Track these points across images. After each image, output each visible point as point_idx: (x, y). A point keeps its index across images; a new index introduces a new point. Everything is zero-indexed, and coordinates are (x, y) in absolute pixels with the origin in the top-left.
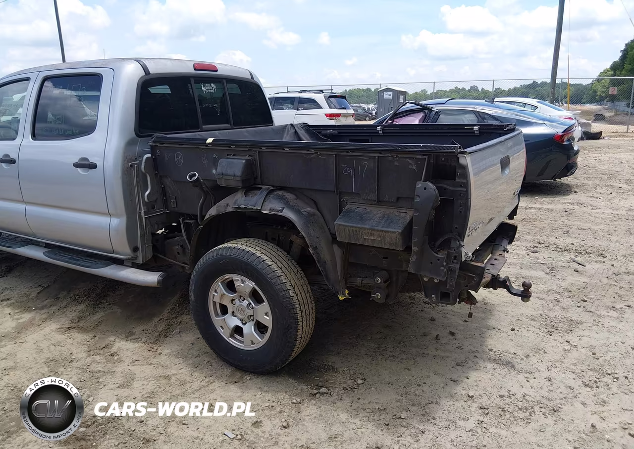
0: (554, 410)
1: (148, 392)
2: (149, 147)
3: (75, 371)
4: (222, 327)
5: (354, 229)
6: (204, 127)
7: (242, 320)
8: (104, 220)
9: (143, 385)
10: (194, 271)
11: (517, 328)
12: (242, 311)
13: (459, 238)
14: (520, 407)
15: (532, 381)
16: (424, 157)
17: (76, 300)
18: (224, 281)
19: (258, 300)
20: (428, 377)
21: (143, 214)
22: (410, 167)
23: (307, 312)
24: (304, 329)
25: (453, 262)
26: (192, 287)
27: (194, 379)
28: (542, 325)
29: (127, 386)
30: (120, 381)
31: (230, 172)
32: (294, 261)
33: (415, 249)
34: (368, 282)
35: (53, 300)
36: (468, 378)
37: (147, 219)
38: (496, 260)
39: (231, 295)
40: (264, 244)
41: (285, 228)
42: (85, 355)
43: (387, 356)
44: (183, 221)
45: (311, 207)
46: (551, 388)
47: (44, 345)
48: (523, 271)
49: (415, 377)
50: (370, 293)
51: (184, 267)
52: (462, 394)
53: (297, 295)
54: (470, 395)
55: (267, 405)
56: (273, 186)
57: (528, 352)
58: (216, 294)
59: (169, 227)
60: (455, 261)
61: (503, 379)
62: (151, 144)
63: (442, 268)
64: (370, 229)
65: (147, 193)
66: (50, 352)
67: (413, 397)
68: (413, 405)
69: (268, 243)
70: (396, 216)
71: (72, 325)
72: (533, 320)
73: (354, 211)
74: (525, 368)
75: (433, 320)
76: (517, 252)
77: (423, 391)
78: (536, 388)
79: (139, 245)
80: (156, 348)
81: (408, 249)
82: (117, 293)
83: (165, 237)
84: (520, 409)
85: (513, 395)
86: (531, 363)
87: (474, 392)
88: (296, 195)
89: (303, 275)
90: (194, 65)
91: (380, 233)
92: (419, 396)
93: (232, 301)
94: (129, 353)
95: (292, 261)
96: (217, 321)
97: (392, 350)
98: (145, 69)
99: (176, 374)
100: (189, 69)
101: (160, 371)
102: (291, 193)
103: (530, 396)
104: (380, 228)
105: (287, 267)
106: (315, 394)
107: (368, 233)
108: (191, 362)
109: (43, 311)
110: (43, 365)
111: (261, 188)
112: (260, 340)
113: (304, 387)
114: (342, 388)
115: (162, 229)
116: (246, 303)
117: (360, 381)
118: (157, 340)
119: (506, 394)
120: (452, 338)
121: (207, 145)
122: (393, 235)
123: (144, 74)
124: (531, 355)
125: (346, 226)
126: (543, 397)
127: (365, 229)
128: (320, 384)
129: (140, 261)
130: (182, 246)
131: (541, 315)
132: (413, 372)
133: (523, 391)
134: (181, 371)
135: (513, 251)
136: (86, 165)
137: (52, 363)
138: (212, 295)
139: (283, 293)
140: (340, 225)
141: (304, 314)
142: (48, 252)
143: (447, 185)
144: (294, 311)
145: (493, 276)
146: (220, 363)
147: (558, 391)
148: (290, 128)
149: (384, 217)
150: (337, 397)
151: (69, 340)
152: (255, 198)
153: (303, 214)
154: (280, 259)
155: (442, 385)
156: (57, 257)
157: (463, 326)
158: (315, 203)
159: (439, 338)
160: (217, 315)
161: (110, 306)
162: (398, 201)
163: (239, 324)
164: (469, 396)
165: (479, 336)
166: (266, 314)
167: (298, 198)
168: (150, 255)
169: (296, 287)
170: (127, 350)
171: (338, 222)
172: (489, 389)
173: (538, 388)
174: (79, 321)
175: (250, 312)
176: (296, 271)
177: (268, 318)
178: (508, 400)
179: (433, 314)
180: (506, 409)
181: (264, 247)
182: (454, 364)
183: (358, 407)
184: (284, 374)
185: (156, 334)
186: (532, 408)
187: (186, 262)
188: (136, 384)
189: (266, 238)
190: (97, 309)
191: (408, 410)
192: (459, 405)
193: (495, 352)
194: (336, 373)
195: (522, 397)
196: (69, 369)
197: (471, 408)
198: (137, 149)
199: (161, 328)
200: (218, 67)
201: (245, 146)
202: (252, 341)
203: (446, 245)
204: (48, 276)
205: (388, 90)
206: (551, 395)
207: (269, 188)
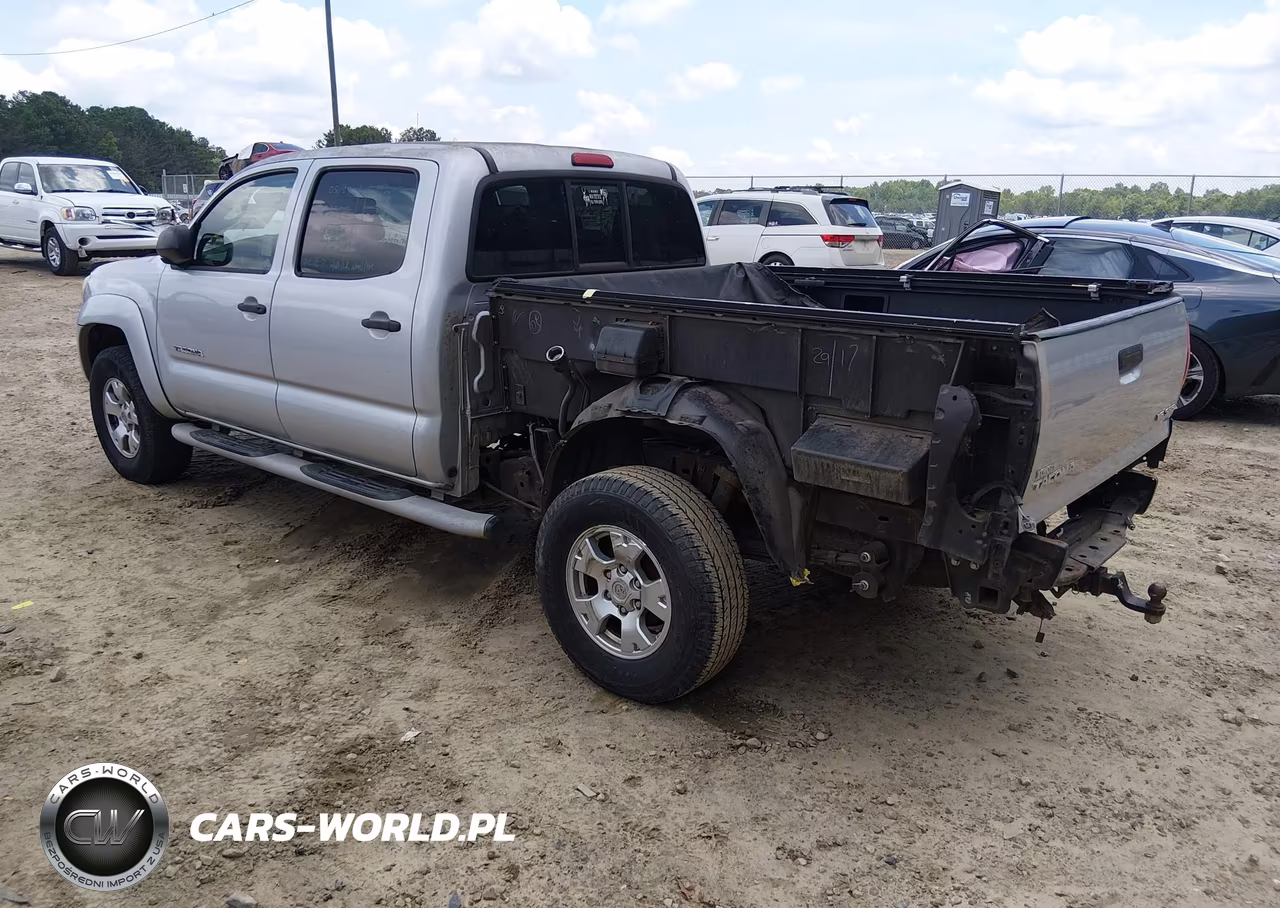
0: (1181, 824)
1: (458, 711)
2: (488, 299)
3: (342, 666)
4: (585, 615)
5: (826, 462)
6: (581, 265)
7: (620, 607)
8: (406, 419)
9: (451, 698)
10: (546, 516)
11: (1142, 677)
12: (621, 591)
13: (1012, 489)
14: (1116, 812)
15: (1150, 771)
16: (958, 341)
17: (347, 554)
18: (594, 537)
19: (650, 574)
20: (951, 743)
21: (468, 412)
22: (934, 357)
23: (734, 603)
24: (726, 632)
25: (1002, 534)
26: (541, 544)
27: (534, 700)
28: (1195, 675)
29: (427, 698)
30: (416, 688)
31: (618, 349)
32: (716, 511)
33: (931, 504)
34: (848, 559)
35: (309, 549)
36: (1026, 754)
37: (475, 423)
38: (1105, 540)
39: (605, 562)
40: (667, 477)
41: (708, 454)
42: (359, 642)
43: (878, 699)
44: (533, 429)
45: (754, 418)
46: (1184, 788)
47: (294, 621)
48: (1180, 572)
49: (925, 741)
50: (850, 581)
51: (529, 510)
52: (1009, 779)
53: (717, 571)
54: (1024, 782)
55: (653, 753)
56: (691, 378)
57: (1156, 720)
58: (580, 558)
59: (507, 439)
60: (1005, 531)
61: (1095, 763)
62: (491, 294)
63: (980, 542)
64: (852, 463)
65: (477, 379)
66: (303, 633)
67: (915, 773)
68: (913, 786)
69: (675, 476)
70: (903, 443)
71: (339, 592)
72: (1179, 664)
73: (828, 431)
74: (1143, 747)
75: (978, 646)
76: (1180, 535)
77: (936, 765)
78: (1154, 783)
79: (459, 465)
80: (474, 643)
81: (919, 503)
82: (415, 546)
83: (501, 455)
84: (1115, 816)
85: (1108, 791)
86: (1156, 740)
87: (1033, 777)
88: (729, 397)
89: (731, 537)
90: (572, 156)
91: (870, 471)
92: (926, 772)
93: (606, 572)
94: (430, 647)
95: (713, 510)
96: (578, 603)
97: (890, 690)
98: (490, 163)
99: (505, 688)
100: (564, 164)
101: (479, 680)
102: (723, 392)
103: (1140, 796)
104: (870, 463)
105: (704, 521)
106: (738, 747)
107: (849, 470)
108: (531, 671)
109: (292, 567)
110: (291, 652)
111: (669, 380)
112: (649, 643)
113: (718, 734)
114: (786, 743)
115: (496, 442)
116: (628, 577)
117: (820, 736)
118: (476, 630)
119: (1095, 788)
120: (1011, 681)
121: (584, 301)
122: (892, 476)
123: (488, 173)
124: (1161, 726)
125: (810, 455)
126: (1165, 801)
127: (843, 462)
128: (749, 731)
129: (458, 493)
130: (528, 473)
131: (1198, 657)
132: (923, 733)
133: (1128, 786)
134: (512, 684)
135: (1170, 534)
136: (381, 323)
137: (306, 650)
138: (572, 562)
139: (693, 564)
140: (800, 453)
141: (727, 605)
142: (308, 466)
143: (998, 394)
144: (709, 597)
145: (1090, 568)
146: (578, 678)
147: (1198, 794)
148: (738, 270)
149: (881, 442)
150: (776, 756)
151: (333, 617)
152: (658, 396)
153: (737, 429)
154: (691, 504)
155: (973, 760)
156: (324, 477)
157: (1037, 662)
158: (763, 411)
159: (983, 679)
160: (579, 595)
161: (402, 567)
162: (909, 417)
163: (616, 612)
164: (1021, 782)
165: (1064, 683)
166: (662, 599)
167: (732, 400)
168: (474, 485)
169: (716, 557)
170: (428, 641)
171: (798, 447)
172: (1064, 776)
173: (1159, 784)
174: (351, 587)
175: (636, 594)
176: (718, 528)
177: (665, 607)
178: (1095, 799)
179: (982, 636)
180: (1087, 812)
181: (667, 483)
182: (1004, 725)
183: (811, 777)
184: (687, 708)
185: (476, 620)
186: (1140, 816)
187: (533, 500)
188: (439, 696)
189: (672, 469)
190: (381, 571)
191: (902, 792)
192: (1000, 796)
193: (1090, 714)
194: (779, 716)
195: (1125, 796)
196: (334, 663)
197: (1021, 804)
198: (468, 301)
199: (486, 610)
200: (614, 158)
201: (646, 306)
202: (635, 645)
203: (991, 501)
204: (301, 509)
205: (961, 188)
206: (1181, 800)
207: (682, 381)
